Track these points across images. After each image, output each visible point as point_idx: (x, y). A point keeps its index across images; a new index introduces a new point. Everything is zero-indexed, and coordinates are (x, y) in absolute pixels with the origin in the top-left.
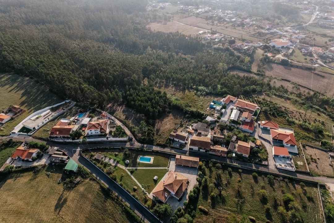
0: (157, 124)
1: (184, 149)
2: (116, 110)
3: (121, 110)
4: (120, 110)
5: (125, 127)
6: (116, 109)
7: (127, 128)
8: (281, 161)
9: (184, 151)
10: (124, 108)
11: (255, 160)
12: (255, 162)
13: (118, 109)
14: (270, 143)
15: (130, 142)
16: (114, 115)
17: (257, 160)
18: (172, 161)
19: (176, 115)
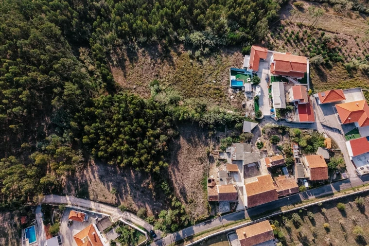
0: (173, 177)
1: (238, 209)
2: (86, 181)
3: (95, 178)
4: (93, 180)
5: (128, 214)
6: (84, 178)
7: (131, 214)
8: (360, 161)
9: (239, 213)
10: (96, 168)
11: (332, 178)
12: (333, 180)
13: (88, 178)
14: (339, 132)
15: (155, 239)
16: (91, 197)
17: (335, 176)
18: (233, 241)
19: (192, 138)
